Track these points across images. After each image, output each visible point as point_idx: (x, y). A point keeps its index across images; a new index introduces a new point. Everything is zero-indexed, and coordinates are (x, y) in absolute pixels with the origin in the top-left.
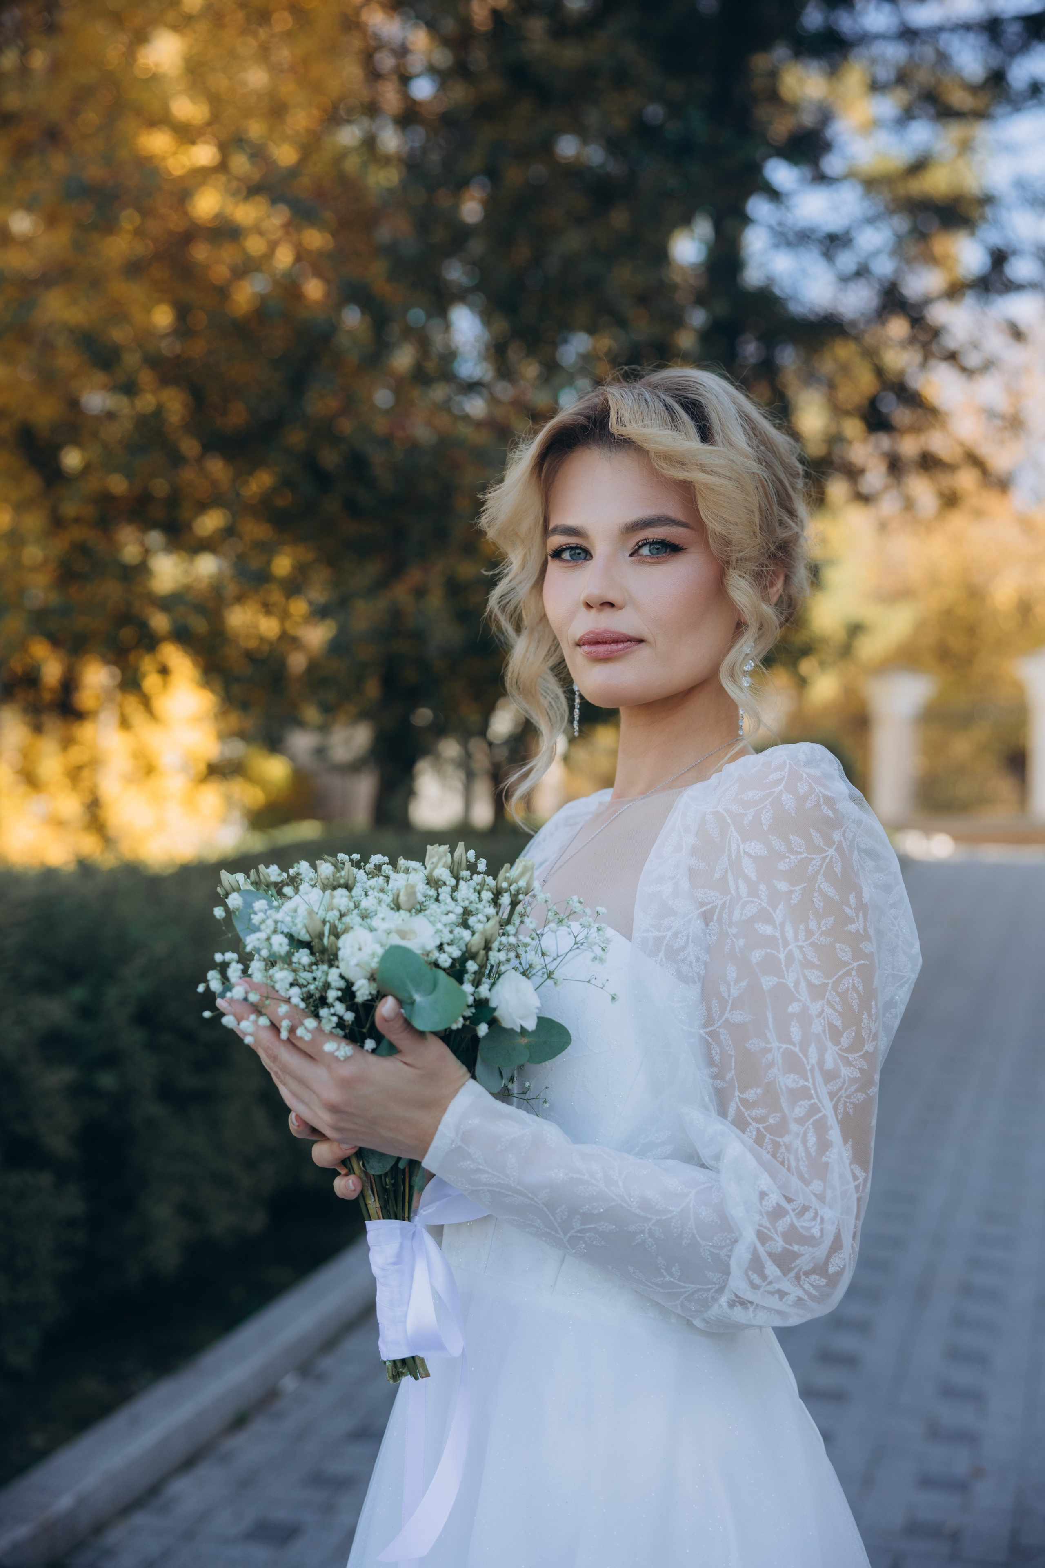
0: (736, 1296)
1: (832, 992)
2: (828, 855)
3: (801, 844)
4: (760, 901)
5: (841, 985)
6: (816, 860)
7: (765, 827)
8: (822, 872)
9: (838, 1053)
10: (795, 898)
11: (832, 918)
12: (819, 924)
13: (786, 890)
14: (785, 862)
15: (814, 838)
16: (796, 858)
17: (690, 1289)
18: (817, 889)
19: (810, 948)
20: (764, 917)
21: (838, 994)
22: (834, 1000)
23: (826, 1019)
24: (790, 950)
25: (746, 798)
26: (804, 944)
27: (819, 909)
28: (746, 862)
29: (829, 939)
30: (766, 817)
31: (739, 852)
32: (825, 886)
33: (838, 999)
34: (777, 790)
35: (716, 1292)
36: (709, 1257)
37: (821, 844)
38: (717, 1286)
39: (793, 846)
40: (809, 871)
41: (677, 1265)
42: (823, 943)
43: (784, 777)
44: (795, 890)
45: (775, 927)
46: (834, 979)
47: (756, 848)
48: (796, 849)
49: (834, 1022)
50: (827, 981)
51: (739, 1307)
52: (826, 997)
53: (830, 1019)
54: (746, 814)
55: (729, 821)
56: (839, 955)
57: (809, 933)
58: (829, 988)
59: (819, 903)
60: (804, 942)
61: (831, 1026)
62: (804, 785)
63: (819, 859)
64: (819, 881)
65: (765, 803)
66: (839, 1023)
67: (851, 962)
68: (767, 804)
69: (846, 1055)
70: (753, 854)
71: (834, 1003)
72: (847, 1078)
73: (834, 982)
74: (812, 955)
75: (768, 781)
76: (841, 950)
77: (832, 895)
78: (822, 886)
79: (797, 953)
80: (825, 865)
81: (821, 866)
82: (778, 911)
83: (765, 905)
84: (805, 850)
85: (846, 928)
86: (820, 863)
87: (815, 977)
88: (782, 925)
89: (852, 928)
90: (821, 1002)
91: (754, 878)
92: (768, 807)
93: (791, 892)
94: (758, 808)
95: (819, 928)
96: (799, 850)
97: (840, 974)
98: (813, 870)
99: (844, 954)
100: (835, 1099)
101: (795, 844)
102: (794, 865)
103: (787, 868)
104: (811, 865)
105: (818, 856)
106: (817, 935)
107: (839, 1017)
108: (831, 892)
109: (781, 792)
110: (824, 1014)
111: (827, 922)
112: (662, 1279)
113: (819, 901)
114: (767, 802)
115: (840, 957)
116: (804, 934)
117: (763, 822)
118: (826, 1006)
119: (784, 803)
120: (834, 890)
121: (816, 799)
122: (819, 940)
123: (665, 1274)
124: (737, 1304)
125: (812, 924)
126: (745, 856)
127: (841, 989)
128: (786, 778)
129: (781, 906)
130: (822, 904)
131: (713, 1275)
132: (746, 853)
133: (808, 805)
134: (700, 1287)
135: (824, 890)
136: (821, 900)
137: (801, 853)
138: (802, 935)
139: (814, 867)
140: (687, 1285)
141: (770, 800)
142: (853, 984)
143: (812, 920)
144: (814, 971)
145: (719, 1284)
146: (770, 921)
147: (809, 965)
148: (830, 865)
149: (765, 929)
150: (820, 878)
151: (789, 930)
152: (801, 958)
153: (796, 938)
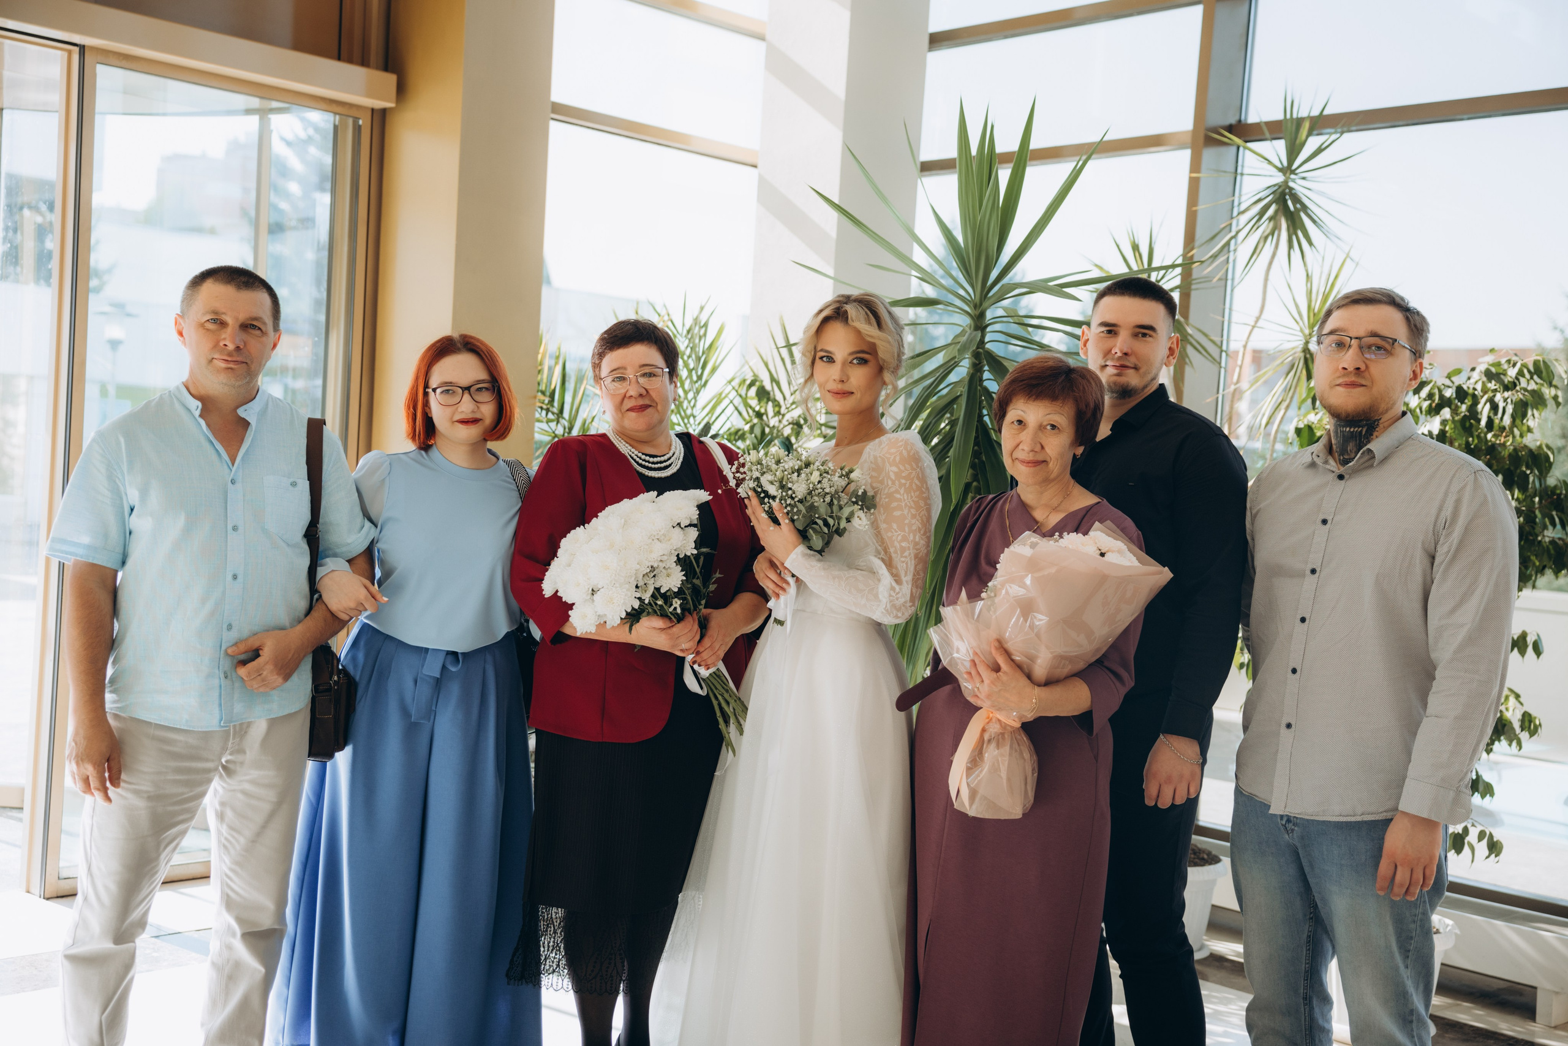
4: (896, 487)
7: (898, 462)
10: (907, 485)
13: (905, 483)
14: (904, 473)
15: (914, 465)
16: (908, 472)
20: (897, 492)
21: (920, 517)
25: (891, 452)
28: (891, 474)
29: (917, 499)
30: (898, 459)
31: (888, 471)
32: (916, 481)
37: (916, 467)
40: (911, 476)
42: (915, 500)
44: (908, 483)
47: (895, 469)
60: (911, 499)
61: (919, 528)
62: (909, 447)
63: (915, 472)
67: (924, 507)
74: (912, 503)
75: (899, 445)
79: (907, 504)
82: (902, 490)
87: (913, 511)
88: (902, 495)
89: (924, 495)
91: (894, 479)
92: (899, 455)
94: (895, 455)
97: (921, 510)
98: (913, 476)
99: (922, 504)
101: (908, 467)
102: (907, 474)
103: (905, 475)
104: (912, 474)
106: (914, 497)
108: (918, 483)
109: (902, 450)
111: (916, 493)
113: (914, 486)
119: (903, 453)
121: (913, 452)
125: (913, 494)
129: (903, 488)
130: (915, 488)
135: (916, 483)
137: (909, 470)
141: (899, 452)
144: (913, 509)
146: (899, 493)
147: (912, 507)
148: (918, 474)
149: (898, 496)
150: (915, 479)
151: (905, 495)
152: (909, 505)
153: (908, 499)
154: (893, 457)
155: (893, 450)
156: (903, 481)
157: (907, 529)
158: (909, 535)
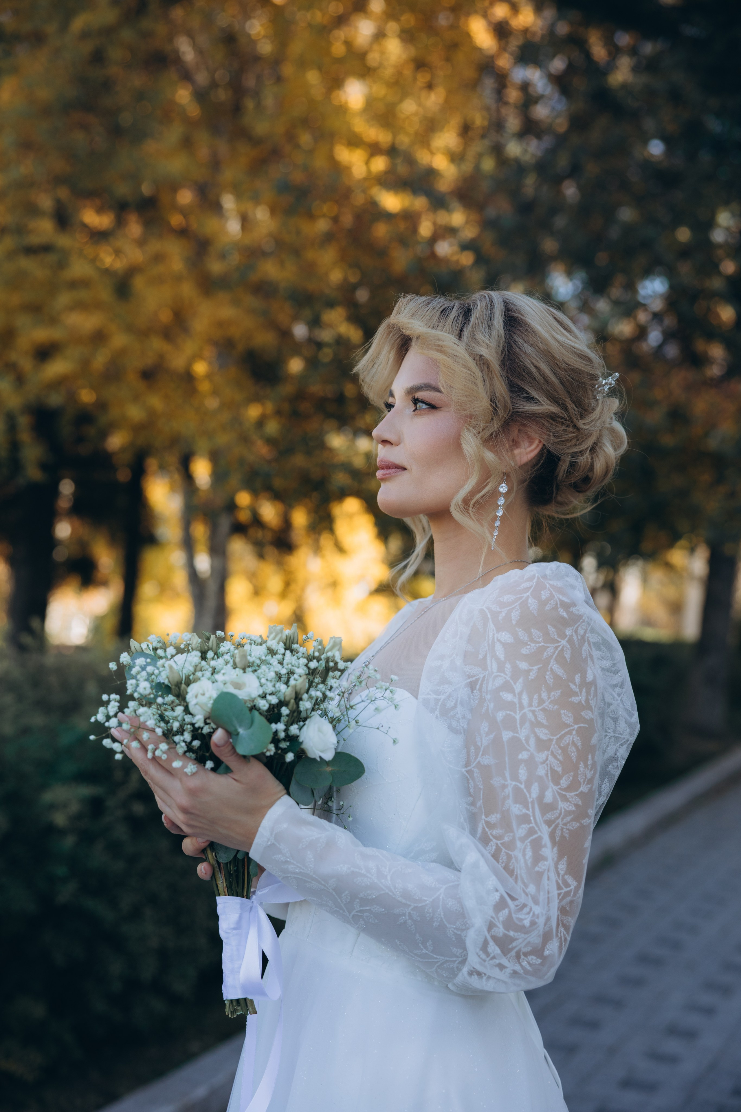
0: (474, 968)
1: (556, 746)
2: (560, 645)
3: (540, 636)
5: (563, 741)
6: (550, 648)
7: (514, 622)
8: (554, 657)
9: (558, 792)
10: (532, 675)
11: (559, 691)
12: (549, 695)
13: (526, 668)
14: (526, 648)
15: (551, 632)
16: (535, 646)
17: (440, 960)
18: (549, 669)
19: (541, 712)
21: (560, 748)
22: (557, 752)
23: (549, 766)
24: (525, 713)
25: (502, 600)
26: (537, 709)
27: (550, 684)
28: (498, 647)
29: (556, 707)
30: (515, 615)
31: (493, 640)
32: (556, 668)
33: (560, 751)
34: (525, 595)
35: (459, 963)
36: (453, 936)
37: (556, 636)
38: (460, 959)
39: (533, 637)
40: (544, 655)
41: (430, 941)
42: (551, 709)
43: (532, 586)
44: (533, 669)
45: (515, 695)
46: (558, 736)
47: (506, 637)
48: (535, 639)
49: (556, 768)
50: (552, 738)
51: (476, 976)
52: (551, 749)
53: (552, 766)
54: (501, 612)
55: (489, 616)
56: (563, 719)
57: (541, 701)
58: (554, 742)
59: (550, 680)
60: (536, 707)
61: (553, 770)
62: (547, 593)
63: (553, 648)
64: (552, 663)
65: (516, 605)
66: (559, 769)
67: (573, 725)
68: (516, 606)
69: (564, 793)
70: (503, 641)
71: (557, 754)
72: (563, 810)
73: (558, 738)
74: (542, 718)
75: (520, 588)
76: (565, 715)
77: (561, 674)
78: (553, 668)
79: (530, 716)
80: (557, 652)
81: (554, 652)
82: (518, 684)
83: (509, 679)
84: (542, 641)
85: (570, 699)
86: (553, 650)
87: (543, 734)
88: (520, 694)
89: (575, 699)
90: (546, 753)
91: (502, 659)
92: (517, 607)
93: (530, 670)
94: (510, 608)
95: (549, 698)
96: (538, 640)
97: (563, 732)
98: (548, 655)
99: (567, 718)
100: (553, 826)
101: (535, 635)
102: (533, 650)
103: (528, 652)
104: (546, 652)
105: (552, 645)
106: (547, 703)
107: (560, 765)
108: (560, 671)
109: (528, 597)
110: (548, 762)
111: (555, 694)
112: (420, 951)
113: (550, 678)
114: (517, 604)
115: (564, 720)
116: (537, 701)
117: (513, 618)
118: (550, 756)
119: (530, 605)
120: (562, 671)
121: (554, 603)
122: (548, 707)
123: (422, 947)
124: (475, 974)
125: (544, 695)
126: (498, 642)
127: (563, 744)
128: (533, 587)
129: (520, 681)
130: (552, 680)
131: (456, 950)
132: (498, 640)
133: (548, 608)
134: (448, 959)
135: (554, 671)
136: (552, 677)
137: (539, 643)
138: (535, 702)
139: (549, 653)
140: (438, 957)
141: (519, 602)
142: (573, 741)
143: (544, 692)
144: (542, 729)
145: (461, 957)
146: (511, 691)
147: (539, 725)
148: (562, 652)
149: (507, 697)
150: (552, 661)
151: (525, 698)
152: (533, 719)
153: (530, 705)
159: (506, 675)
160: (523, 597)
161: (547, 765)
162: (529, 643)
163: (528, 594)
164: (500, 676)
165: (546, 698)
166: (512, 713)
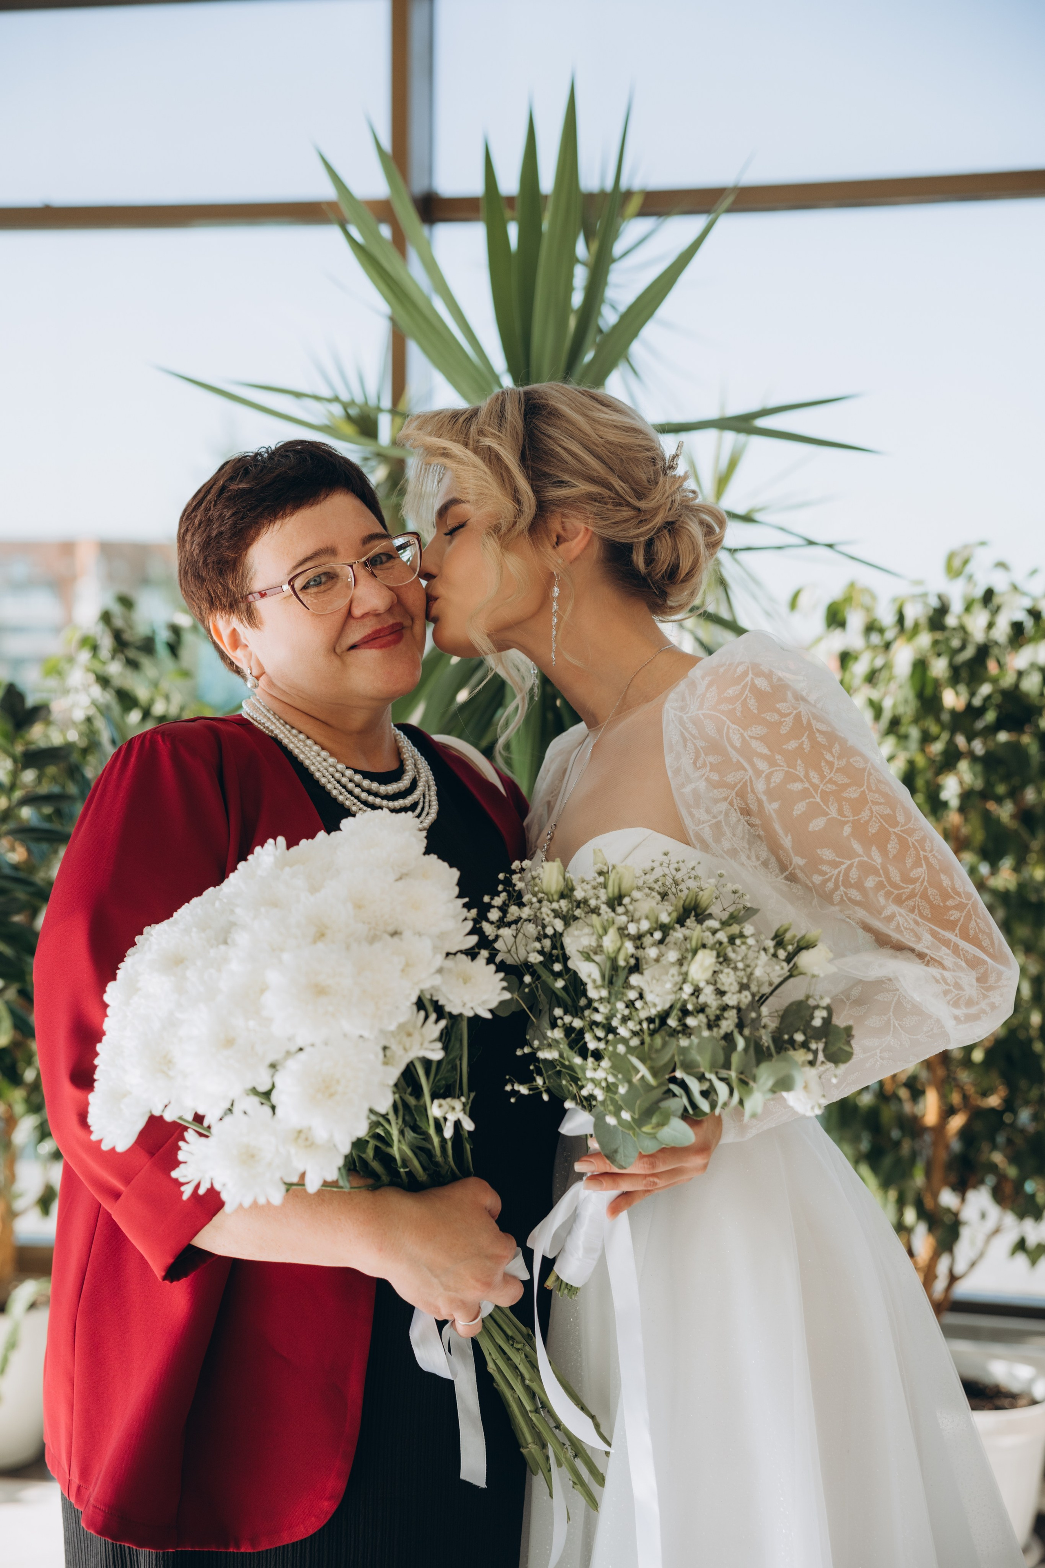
4: (781, 768)
7: (755, 711)
9: (901, 831)
10: (807, 747)
12: (832, 754)
13: (797, 745)
21: (874, 792)
24: (822, 790)
26: (832, 775)
28: (755, 744)
29: (845, 760)
30: (752, 703)
31: (746, 742)
33: (877, 795)
34: (749, 679)
39: (783, 711)
40: (803, 721)
42: (842, 765)
43: (748, 667)
44: (802, 742)
45: (802, 781)
46: (865, 784)
48: (786, 712)
49: (885, 812)
50: (862, 789)
52: (868, 800)
54: (735, 708)
55: (724, 718)
57: (830, 764)
65: (746, 693)
74: (841, 779)
77: (827, 728)
78: (817, 727)
79: (827, 787)
81: (808, 713)
83: (786, 769)
86: (805, 711)
87: (853, 792)
88: (807, 775)
90: (867, 807)
91: (767, 753)
92: (748, 695)
93: (801, 745)
94: (742, 700)
95: (834, 757)
97: (866, 778)
99: (859, 763)
102: (791, 724)
103: (788, 729)
106: (836, 762)
109: (752, 679)
117: (752, 708)
119: (759, 686)
126: (752, 740)
129: (799, 762)
132: (751, 737)
137: (791, 713)
138: (826, 770)
141: (748, 689)
146: (797, 779)
147: (844, 787)
149: (797, 786)
152: (834, 788)
153: (822, 777)
154: (738, 706)
155: (731, 692)
156: (792, 745)
157: (857, 846)
158: (870, 856)
159: (782, 766)
160: (747, 682)
161: (876, 816)
162: (783, 720)
163: (750, 675)
164: (776, 771)
165: (831, 759)
166: (811, 800)
